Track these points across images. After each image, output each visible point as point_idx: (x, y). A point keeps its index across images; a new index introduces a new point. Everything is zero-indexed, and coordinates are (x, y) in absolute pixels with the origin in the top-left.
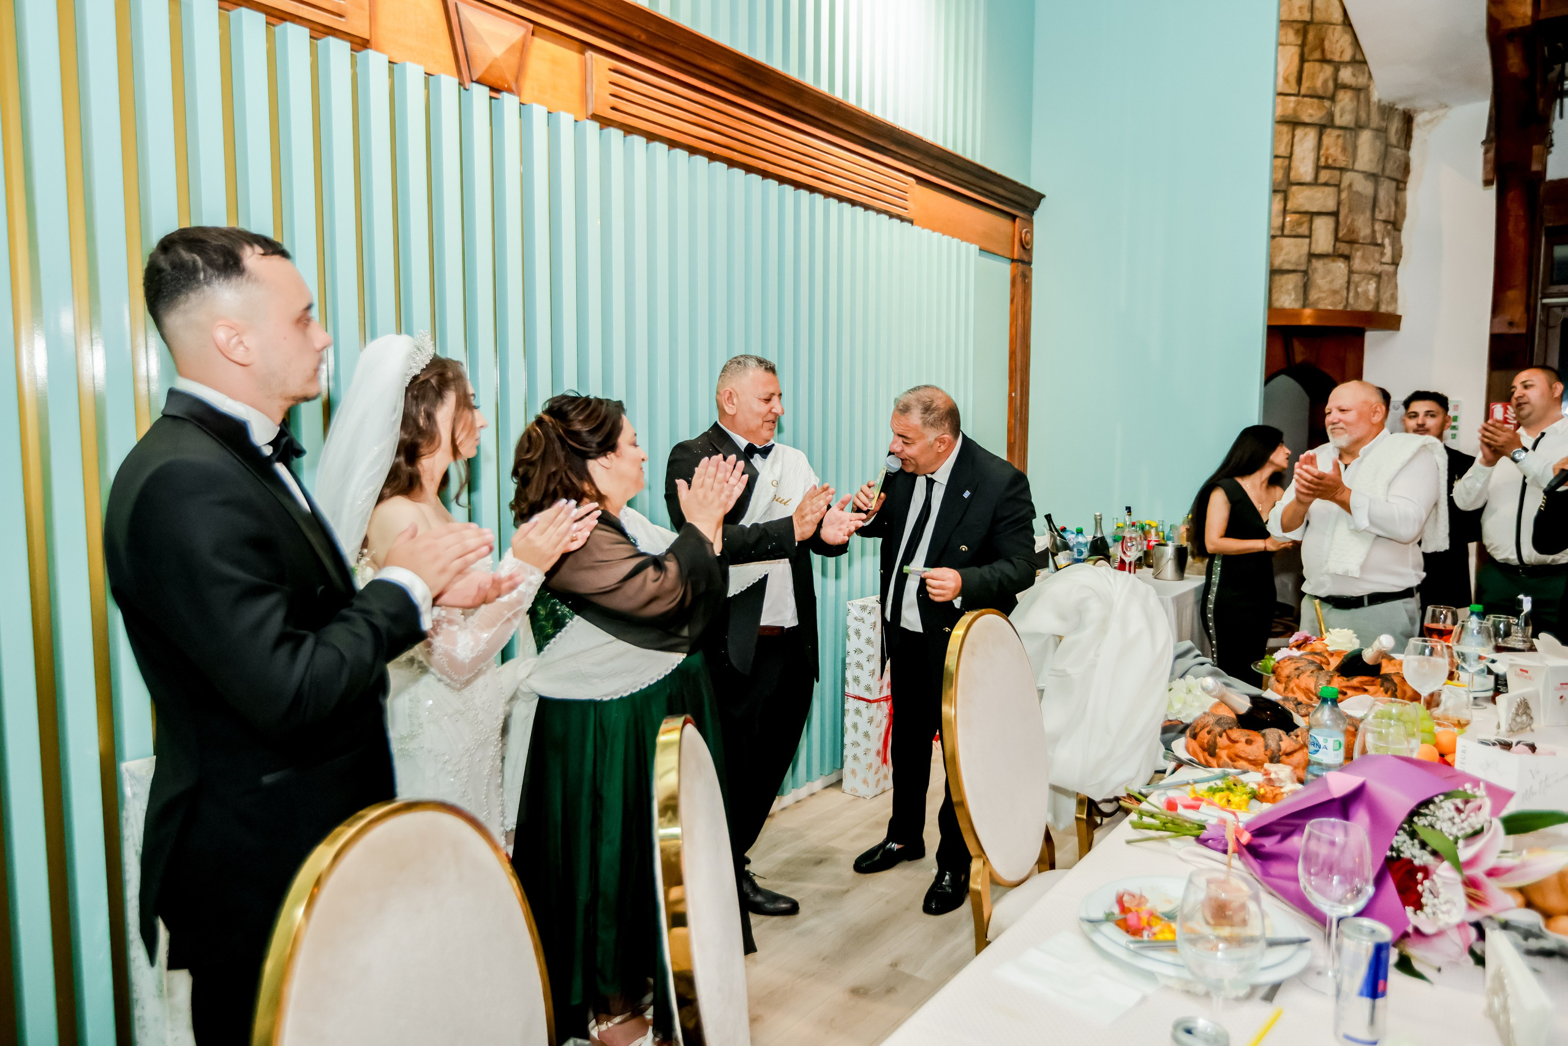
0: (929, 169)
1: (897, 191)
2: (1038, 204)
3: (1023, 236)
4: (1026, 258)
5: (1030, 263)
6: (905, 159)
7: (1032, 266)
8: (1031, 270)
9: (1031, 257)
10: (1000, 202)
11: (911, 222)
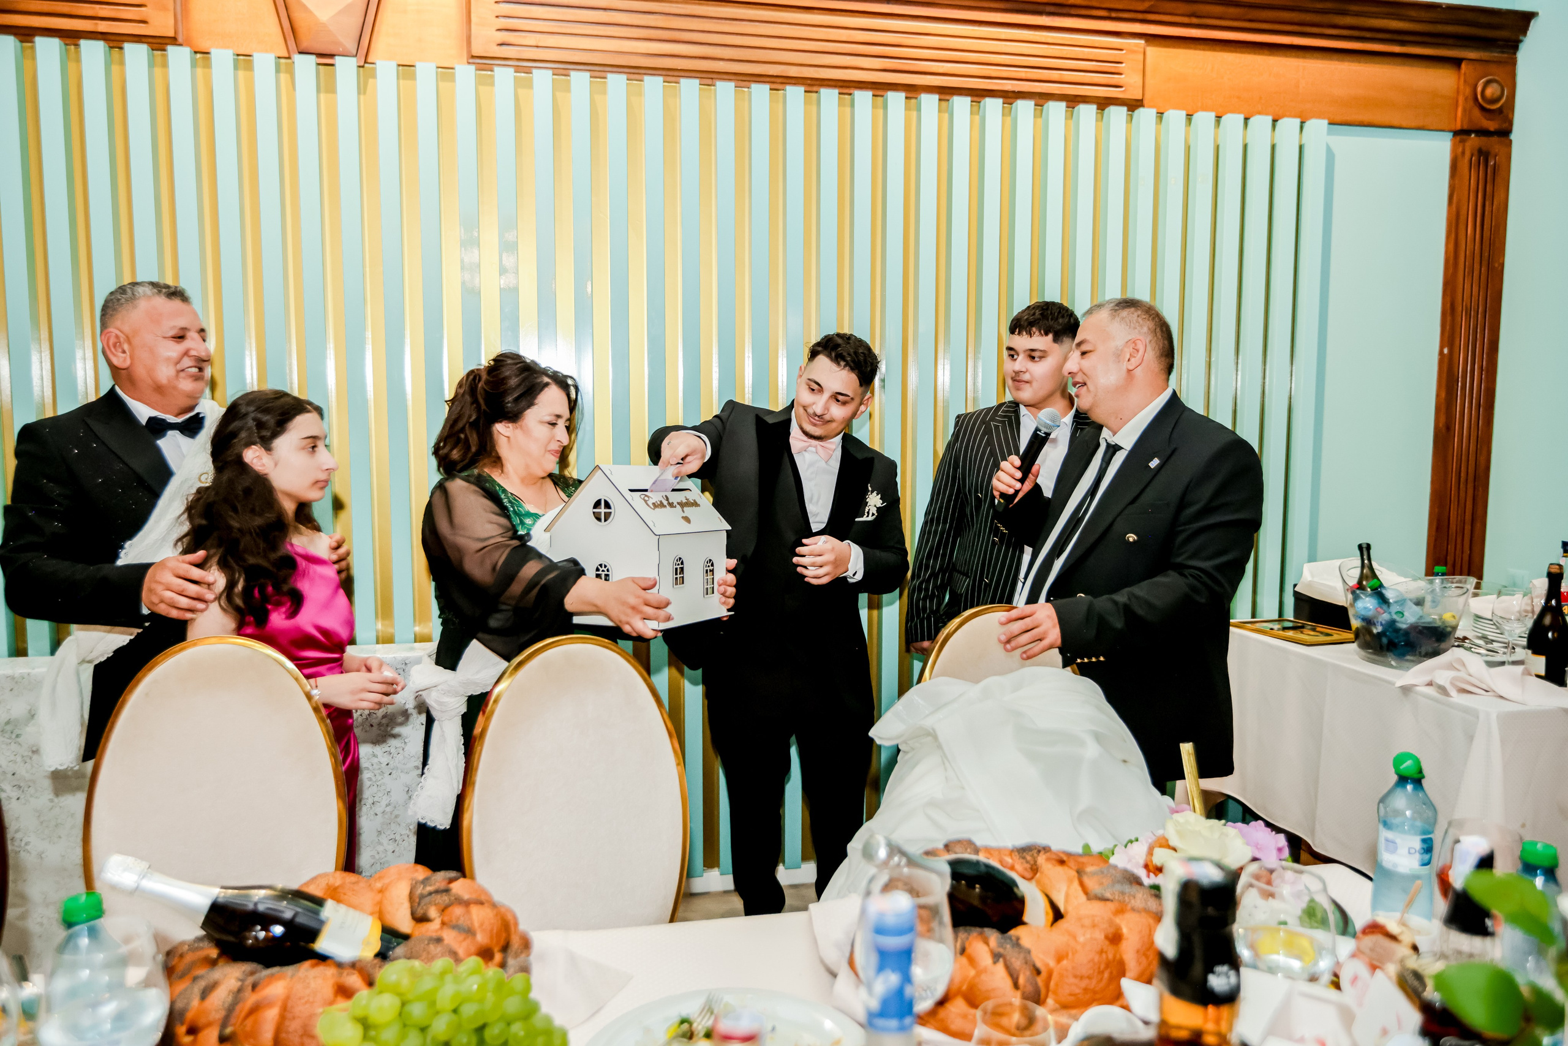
0: (1186, 20)
1: (1094, 63)
2: (1524, 30)
3: (1479, 89)
4: (1492, 126)
5: (1505, 133)
6: (1114, 15)
7: (1513, 137)
8: (1510, 143)
9: (1511, 123)
10: (1403, 43)
11: (1133, 105)
